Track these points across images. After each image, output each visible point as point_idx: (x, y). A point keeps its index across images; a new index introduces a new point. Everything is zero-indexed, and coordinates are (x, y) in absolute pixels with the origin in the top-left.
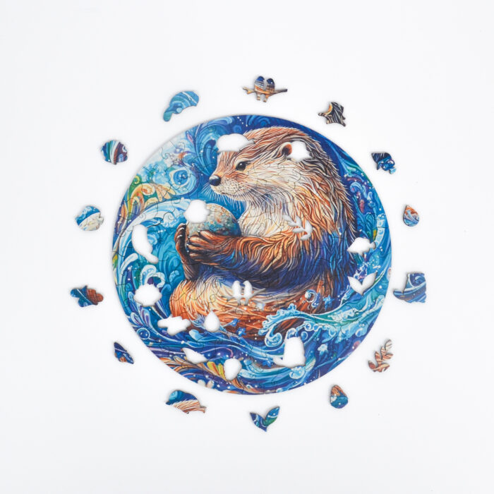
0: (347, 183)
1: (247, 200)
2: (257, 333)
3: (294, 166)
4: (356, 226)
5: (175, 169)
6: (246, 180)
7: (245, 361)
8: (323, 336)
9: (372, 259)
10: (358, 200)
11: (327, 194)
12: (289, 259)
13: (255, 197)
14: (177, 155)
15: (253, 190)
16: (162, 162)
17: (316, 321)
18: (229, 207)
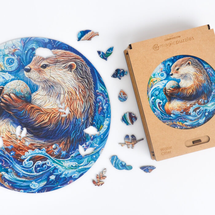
0: (96, 95)
1: (41, 85)
2: (20, 157)
3: (72, 76)
4: (93, 119)
5: (8, 56)
6: (43, 74)
7: (9, 169)
8: (55, 171)
9: (95, 140)
10: (99, 107)
11: (84, 97)
12: (51, 124)
13: (45, 85)
14: (13, 49)
15: (46, 81)
16: (3, 50)
17: (54, 162)
18: (30, 86)
